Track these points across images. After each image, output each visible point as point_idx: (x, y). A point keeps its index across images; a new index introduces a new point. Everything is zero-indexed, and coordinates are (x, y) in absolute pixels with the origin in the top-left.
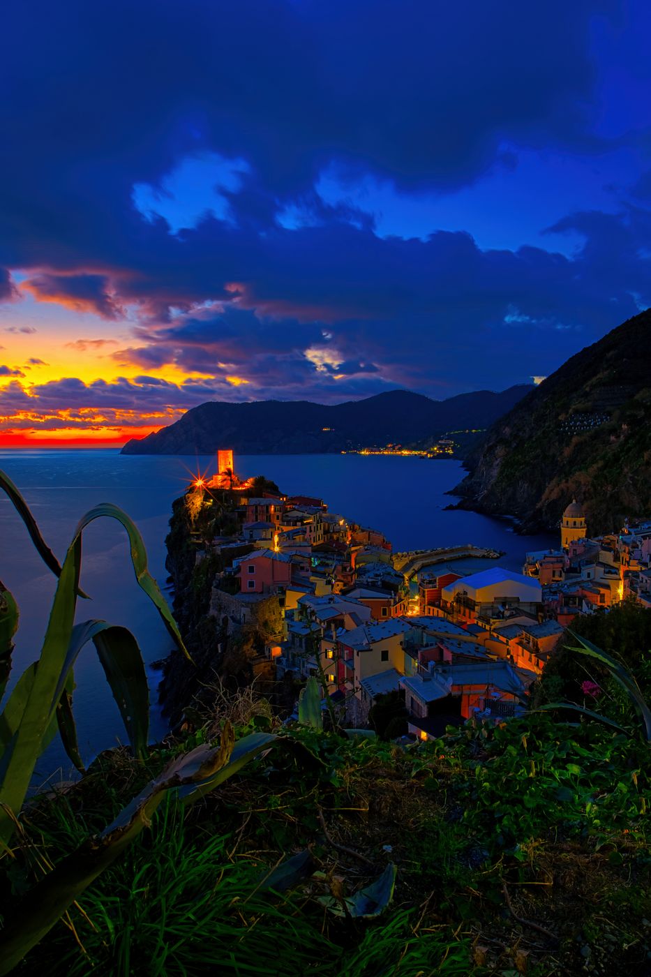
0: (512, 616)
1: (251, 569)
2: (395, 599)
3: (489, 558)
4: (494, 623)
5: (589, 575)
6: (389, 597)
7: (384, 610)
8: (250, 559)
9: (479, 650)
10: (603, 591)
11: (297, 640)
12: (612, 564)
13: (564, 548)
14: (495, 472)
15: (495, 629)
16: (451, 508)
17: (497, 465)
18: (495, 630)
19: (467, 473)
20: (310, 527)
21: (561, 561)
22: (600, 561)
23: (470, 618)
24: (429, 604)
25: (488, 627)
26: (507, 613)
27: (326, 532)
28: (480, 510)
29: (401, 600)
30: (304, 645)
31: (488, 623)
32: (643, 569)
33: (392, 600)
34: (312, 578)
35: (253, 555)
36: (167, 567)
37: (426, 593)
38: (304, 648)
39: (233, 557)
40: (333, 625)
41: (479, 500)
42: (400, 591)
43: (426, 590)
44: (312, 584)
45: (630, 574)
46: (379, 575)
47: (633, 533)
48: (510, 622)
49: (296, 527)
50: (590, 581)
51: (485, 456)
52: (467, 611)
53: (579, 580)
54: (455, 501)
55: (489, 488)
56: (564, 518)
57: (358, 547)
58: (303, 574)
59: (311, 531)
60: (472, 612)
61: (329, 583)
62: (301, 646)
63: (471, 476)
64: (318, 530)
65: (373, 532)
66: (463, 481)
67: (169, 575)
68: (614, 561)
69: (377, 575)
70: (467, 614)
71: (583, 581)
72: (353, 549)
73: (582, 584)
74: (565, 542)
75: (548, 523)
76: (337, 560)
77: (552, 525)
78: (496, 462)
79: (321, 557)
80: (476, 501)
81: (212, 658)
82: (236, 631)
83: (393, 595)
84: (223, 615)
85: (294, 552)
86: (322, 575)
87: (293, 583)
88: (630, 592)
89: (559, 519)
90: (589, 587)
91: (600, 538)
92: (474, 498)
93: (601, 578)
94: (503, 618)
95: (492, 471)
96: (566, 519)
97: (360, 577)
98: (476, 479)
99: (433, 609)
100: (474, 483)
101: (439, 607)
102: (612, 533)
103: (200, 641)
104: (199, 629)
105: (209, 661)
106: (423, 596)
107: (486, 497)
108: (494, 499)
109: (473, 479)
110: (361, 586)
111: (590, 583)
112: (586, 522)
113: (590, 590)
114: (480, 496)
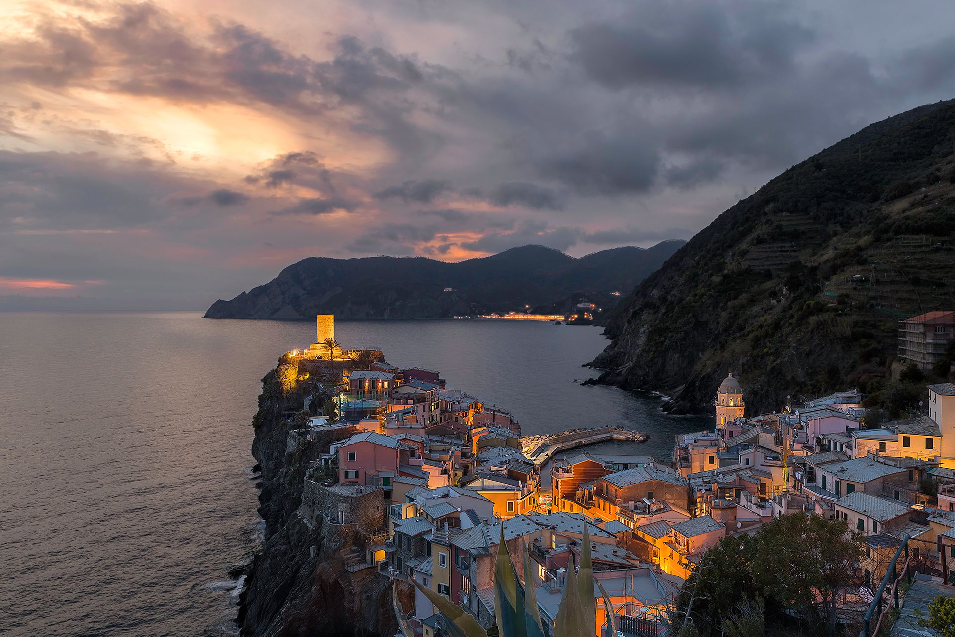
0: (659, 511)
1: (352, 457)
2: (522, 491)
3: (634, 441)
4: (639, 519)
5: (747, 463)
6: (517, 488)
7: (511, 505)
8: (349, 445)
9: (618, 554)
10: (764, 480)
11: (404, 541)
12: (773, 447)
13: (719, 430)
14: (642, 341)
15: (639, 526)
16: (591, 382)
17: (644, 332)
19: (609, 342)
21: (716, 445)
22: (760, 445)
23: (610, 513)
24: (563, 497)
26: (654, 508)
27: (443, 411)
28: (625, 386)
29: (529, 492)
30: (412, 547)
32: (809, 454)
33: (520, 493)
34: (425, 467)
35: (355, 439)
36: (253, 453)
37: (560, 484)
38: (412, 551)
39: (330, 442)
40: (446, 524)
41: (623, 372)
42: (529, 481)
43: (560, 480)
44: (425, 473)
45: (794, 461)
46: (505, 463)
47: (797, 413)
48: (656, 518)
49: (407, 406)
50: (749, 468)
51: (629, 322)
52: (607, 504)
53: (736, 467)
54: (596, 374)
55: (635, 359)
56: (720, 394)
57: (481, 430)
58: (413, 461)
59: (425, 410)
61: (445, 472)
62: (409, 549)
63: (615, 344)
64: (434, 409)
65: (499, 411)
66: (605, 351)
67: (256, 463)
68: (776, 444)
69: (502, 463)
71: (740, 469)
72: (475, 431)
73: (740, 473)
74: (720, 422)
75: (701, 400)
76: (455, 445)
77: (707, 402)
78: (642, 330)
79: (436, 441)
80: (619, 374)
81: (304, 564)
82: (332, 531)
83: (521, 485)
84: (317, 512)
85: (403, 436)
86: (437, 462)
87: (402, 473)
88: (794, 482)
89: (714, 395)
90: (748, 475)
91: (761, 417)
92: (618, 371)
93: (761, 465)
94: (649, 513)
95: (638, 340)
96: (721, 396)
97: (482, 464)
98: (620, 349)
99: (567, 503)
100: (618, 354)
101: (574, 500)
102: (774, 412)
103: (289, 543)
104: (288, 529)
105: (299, 568)
106: (557, 486)
107: (631, 370)
108: (640, 372)
109: (616, 349)
110: (483, 476)
111: (748, 471)
112: (743, 399)
113: (749, 479)
114: (624, 368)
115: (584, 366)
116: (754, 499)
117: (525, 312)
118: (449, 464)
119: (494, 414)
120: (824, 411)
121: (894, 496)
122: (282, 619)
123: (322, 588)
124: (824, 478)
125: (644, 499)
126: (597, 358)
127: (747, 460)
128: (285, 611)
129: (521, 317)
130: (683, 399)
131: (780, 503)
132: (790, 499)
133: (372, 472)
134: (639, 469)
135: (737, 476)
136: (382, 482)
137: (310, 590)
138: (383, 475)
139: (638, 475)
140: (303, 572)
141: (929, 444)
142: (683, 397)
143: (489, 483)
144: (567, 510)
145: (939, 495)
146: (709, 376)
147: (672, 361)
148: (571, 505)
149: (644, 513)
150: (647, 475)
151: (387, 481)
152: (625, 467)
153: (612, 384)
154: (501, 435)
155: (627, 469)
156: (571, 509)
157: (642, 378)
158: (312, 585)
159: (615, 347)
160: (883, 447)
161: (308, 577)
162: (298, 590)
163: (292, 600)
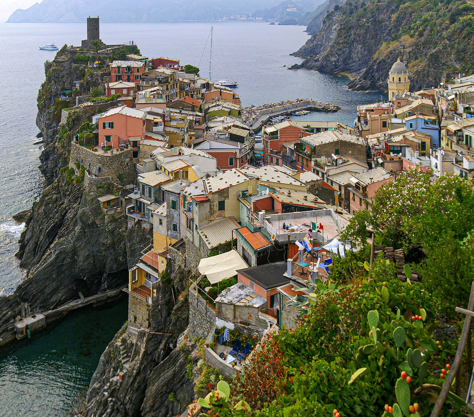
0: (344, 164)
2: (240, 150)
3: (328, 111)
5: (411, 126)
6: (236, 147)
7: (231, 161)
8: (106, 116)
13: (390, 102)
14: (333, 36)
16: (295, 67)
17: (335, 29)
19: (310, 37)
20: (167, 86)
21: (388, 114)
26: (340, 162)
28: (321, 70)
30: (152, 195)
35: (111, 112)
37: (269, 144)
38: (153, 198)
39: (93, 114)
41: (320, 59)
43: (269, 141)
46: (228, 128)
47: (450, 88)
48: (341, 169)
50: (413, 130)
52: (305, 159)
53: (402, 130)
55: (329, 49)
56: (390, 75)
62: (150, 196)
63: (314, 37)
64: (174, 88)
65: (225, 89)
66: (307, 43)
71: (406, 131)
73: (406, 134)
74: (391, 95)
75: (378, 79)
76: (190, 115)
77: (383, 81)
78: (334, 27)
79: (175, 112)
80: (317, 61)
81: (70, 209)
82: (91, 183)
83: (239, 146)
85: (148, 109)
87: (147, 138)
88: (447, 141)
89: (387, 76)
90: (412, 136)
91: (422, 92)
92: (316, 58)
93: (422, 128)
94: (336, 165)
95: (331, 35)
96: (392, 76)
97: (210, 129)
98: (318, 42)
99: (275, 158)
100: (316, 45)
102: (433, 88)
105: (66, 212)
106: (267, 146)
107: (326, 58)
108: (333, 59)
109: (315, 42)
111: (412, 133)
112: (409, 78)
113: (412, 139)
114: (320, 57)
115: (291, 55)
116: (416, 154)
119: (221, 91)
120: (470, 86)
122: (51, 253)
123: (82, 228)
125: (333, 155)
126: (301, 49)
127: (411, 124)
128: (55, 247)
130: (365, 79)
132: (444, 154)
134: (329, 132)
135: (404, 136)
136: (132, 144)
137: (73, 229)
138: (132, 139)
139: (328, 136)
140: (69, 215)
142: (365, 77)
143: (215, 144)
146: (384, 61)
147: (357, 51)
148: (277, 160)
149: (332, 165)
150: (335, 137)
151: (135, 144)
152: (318, 130)
153: (312, 68)
154: (225, 107)
155: (320, 132)
157: (334, 63)
158: (75, 225)
159: (314, 40)
161: (72, 219)
162: (65, 229)
163: (60, 238)
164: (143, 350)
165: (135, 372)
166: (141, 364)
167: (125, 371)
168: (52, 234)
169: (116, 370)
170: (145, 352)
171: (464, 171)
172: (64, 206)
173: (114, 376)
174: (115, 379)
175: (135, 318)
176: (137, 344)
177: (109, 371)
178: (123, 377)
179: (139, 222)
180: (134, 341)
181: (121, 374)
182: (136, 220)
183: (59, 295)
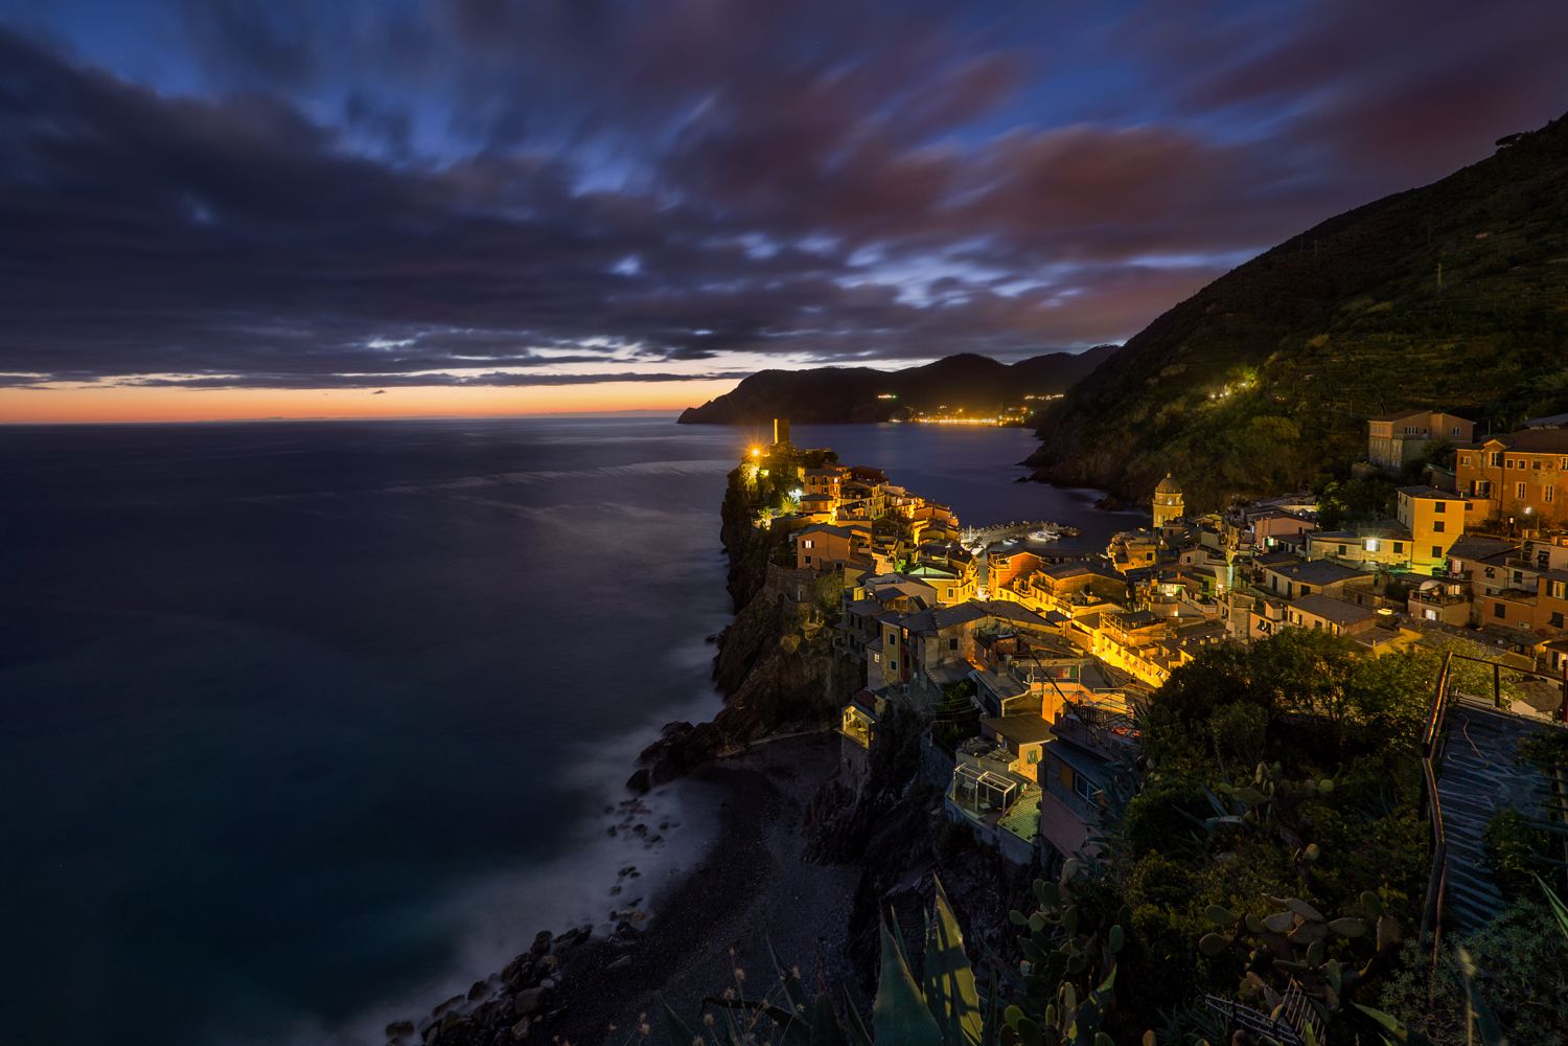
2: (961, 579)
4: (1076, 610)
5: (1189, 559)
7: (951, 592)
10: (1206, 578)
12: (1218, 548)
13: (1158, 528)
18: (1077, 618)
21: (1154, 543)
22: (1203, 542)
23: (1047, 602)
24: (1001, 586)
25: (1068, 615)
26: (1091, 600)
27: (886, 506)
29: (969, 581)
31: (1069, 610)
33: (959, 581)
34: (873, 556)
37: (998, 575)
38: (864, 630)
40: (895, 606)
42: (968, 571)
43: (998, 571)
44: (873, 561)
45: (1241, 560)
47: (1242, 513)
48: (1094, 609)
49: (855, 500)
52: (1044, 595)
53: (1176, 564)
56: (1157, 494)
57: (924, 523)
58: (862, 549)
59: (871, 504)
60: (1050, 597)
61: (891, 560)
62: (860, 627)
64: (878, 503)
66: (1037, 451)
68: (1220, 545)
70: (1044, 600)
71: (1181, 567)
72: (916, 524)
74: (1158, 522)
76: (899, 537)
81: (768, 636)
83: (960, 575)
84: (779, 592)
86: (884, 552)
88: (1240, 581)
93: (1203, 564)
94: (1086, 605)
96: (1159, 496)
99: (1005, 591)
101: (1012, 590)
103: (755, 618)
104: (754, 605)
106: (994, 576)
110: (925, 564)
117: (959, 417)
118: (895, 552)
119: (933, 510)
121: (1356, 600)
124: (1275, 578)
125: (1082, 591)
126: (1029, 458)
129: (955, 421)
131: (1226, 602)
132: (1236, 597)
133: (825, 559)
141: (1398, 549)
143: (930, 571)
144: (1004, 598)
145: (1409, 602)
148: (1008, 594)
149: (1081, 604)
153: (1045, 482)
155: (1065, 562)
156: (1008, 598)
159: (1047, 447)
160: (1343, 550)
161: (772, 647)
163: (759, 666)
164: (859, 797)
165: (851, 819)
166: (858, 810)
167: (839, 816)
168: (751, 661)
169: (828, 814)
170: (863, 798)
171: (1266, 621)
172: (761, 632)
173: (826, 820)
174: (828, 823)
175: (850, 762)
176: (851, 790)
177: (822, 813)
178: (838, 822)
179: (848, 655)
180: (849, 786)
181: (835, 819)
182: (845, 653)
183: (761, 728)
